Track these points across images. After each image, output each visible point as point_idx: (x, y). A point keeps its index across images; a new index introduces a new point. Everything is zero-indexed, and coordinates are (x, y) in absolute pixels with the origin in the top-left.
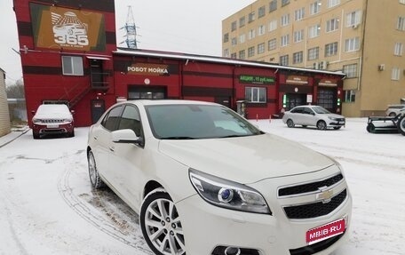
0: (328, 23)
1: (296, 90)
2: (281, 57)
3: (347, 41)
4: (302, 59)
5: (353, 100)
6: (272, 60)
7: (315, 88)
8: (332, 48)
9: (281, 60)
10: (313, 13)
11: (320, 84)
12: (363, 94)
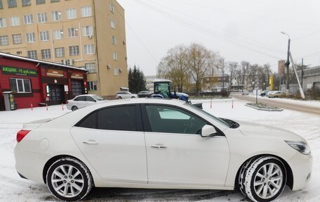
0: (69, 30)
1: (56, 81)
2: (29, 52)
3: (85, 46)
4: (50, 56)
5: (96, 89)
6: (19, 53)
7: (69, 80)
8: (74, 49)
9: (29, 54)
10: (55, 20)
11: (72, 77)
12: (102, 85)
